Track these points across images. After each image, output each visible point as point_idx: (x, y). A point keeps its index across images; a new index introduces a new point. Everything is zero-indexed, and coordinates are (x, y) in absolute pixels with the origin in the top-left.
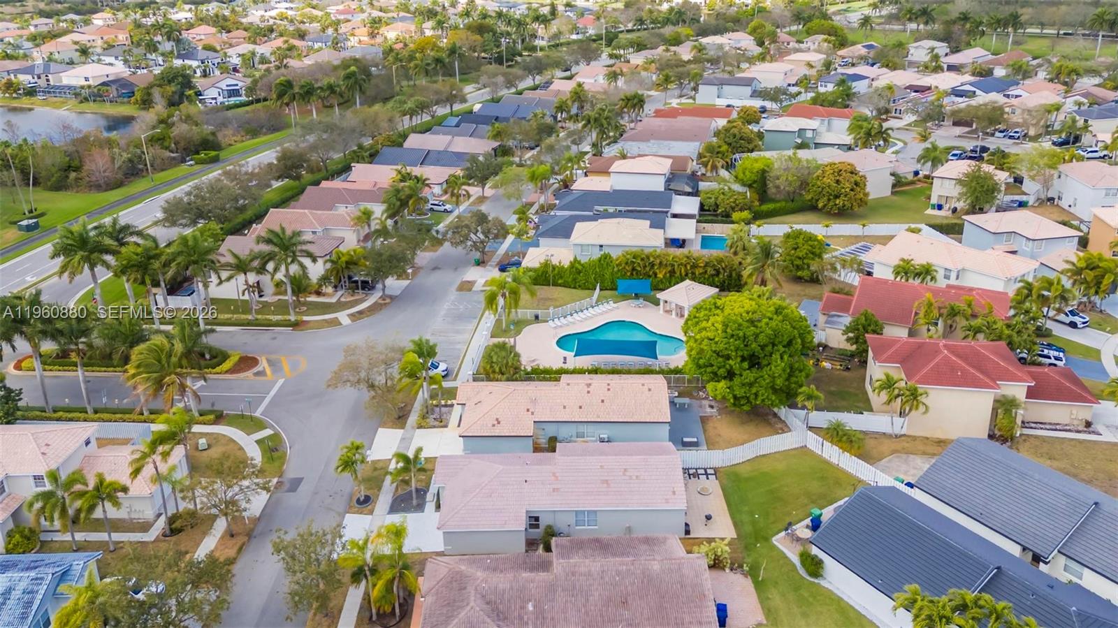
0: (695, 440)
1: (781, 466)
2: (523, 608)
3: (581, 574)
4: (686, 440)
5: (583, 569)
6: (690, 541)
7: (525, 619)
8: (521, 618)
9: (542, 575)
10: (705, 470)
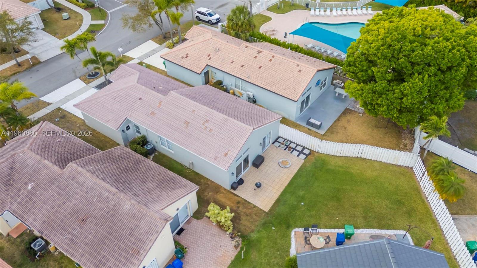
0: (318, 123)
1: (369, 173)
2: (26, 184)
3: (77, 182)
4: (312, 121)
5: (81, 179)
6: (231, 195)
7: (20, 193)
8: (19, 190)
9: (56, 168)
10: (304, 148)
